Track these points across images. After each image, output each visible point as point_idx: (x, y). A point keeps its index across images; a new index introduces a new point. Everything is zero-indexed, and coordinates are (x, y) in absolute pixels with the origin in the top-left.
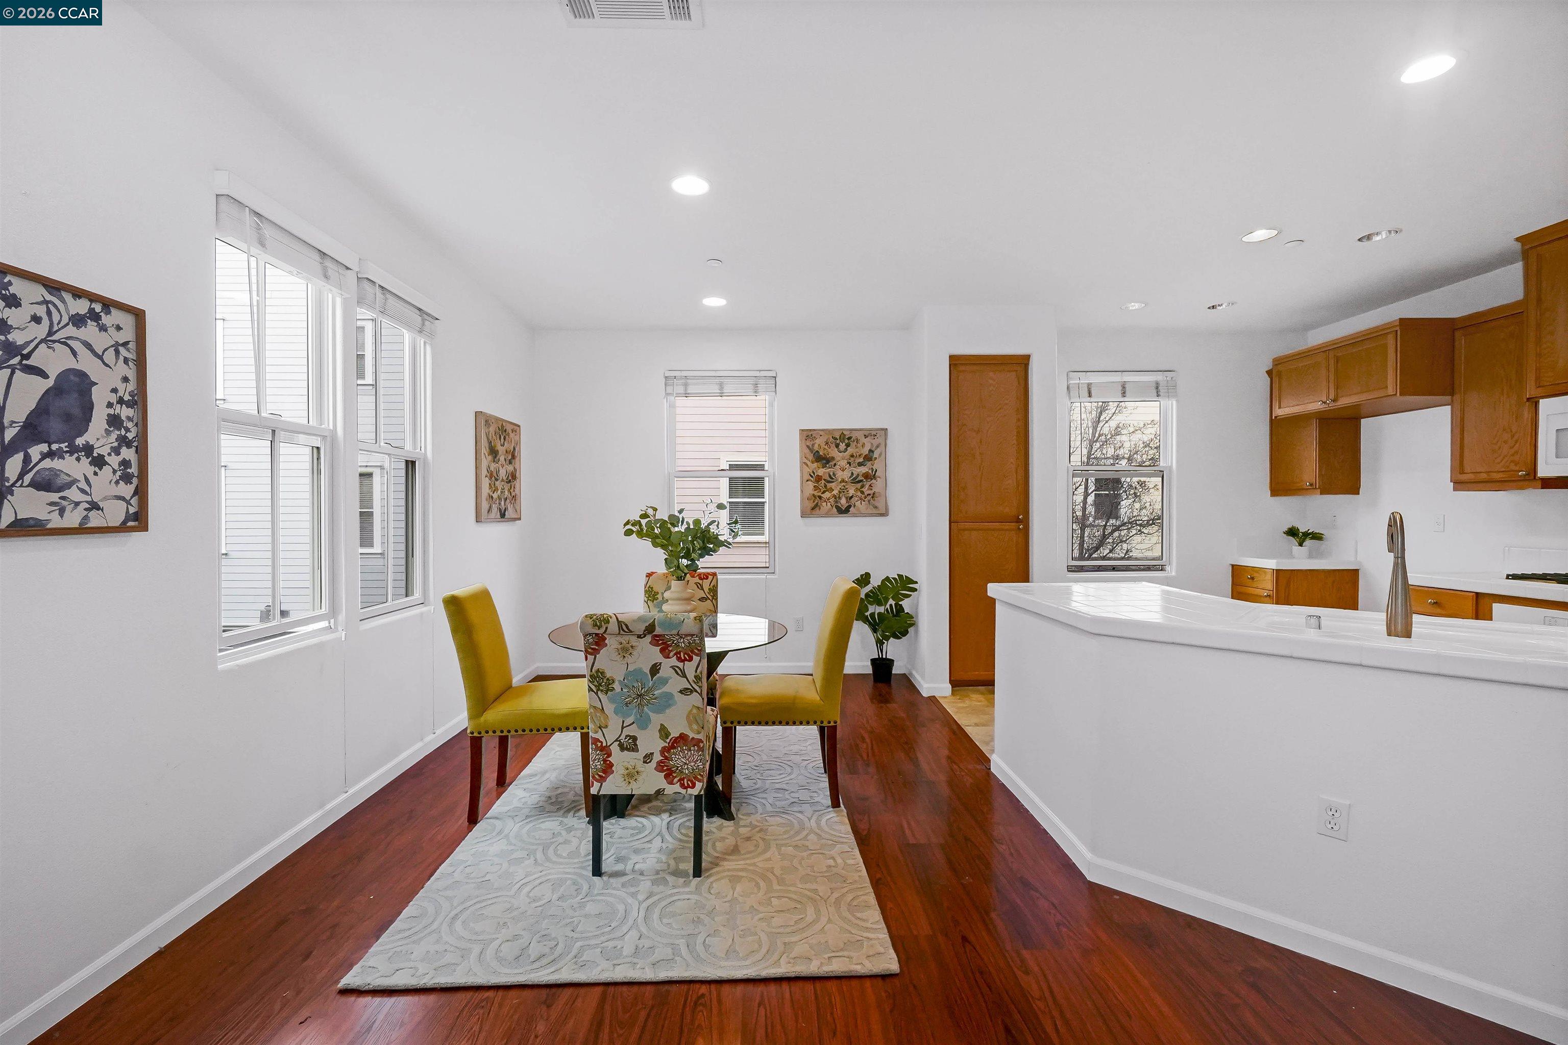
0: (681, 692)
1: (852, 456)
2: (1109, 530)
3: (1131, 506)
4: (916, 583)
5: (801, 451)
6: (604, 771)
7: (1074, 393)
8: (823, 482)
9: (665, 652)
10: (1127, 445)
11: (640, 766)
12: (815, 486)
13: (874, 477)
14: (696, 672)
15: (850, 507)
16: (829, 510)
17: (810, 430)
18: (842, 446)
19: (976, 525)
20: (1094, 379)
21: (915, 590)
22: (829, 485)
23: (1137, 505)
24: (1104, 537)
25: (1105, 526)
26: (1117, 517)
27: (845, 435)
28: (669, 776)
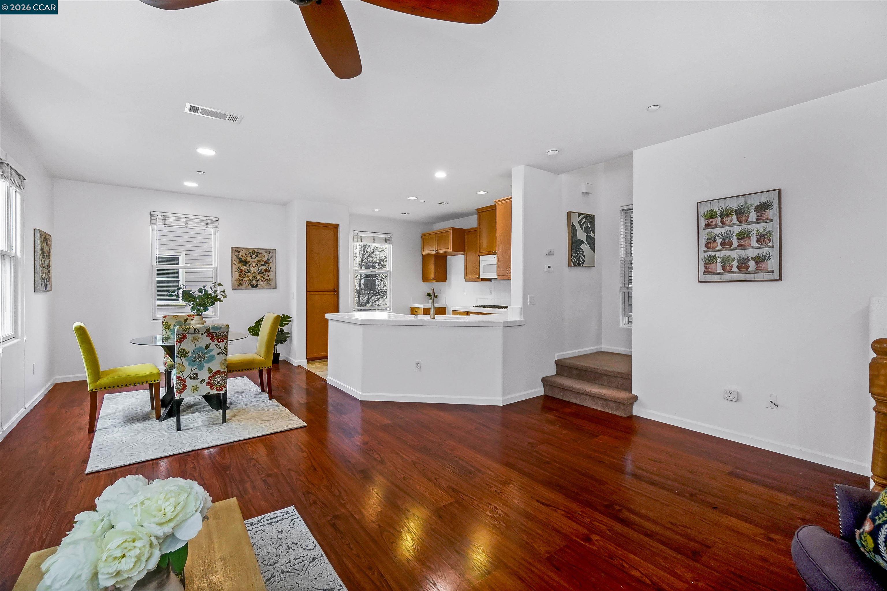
0: (218, 354)
1: (259, 261)
2: (371, 296)
3: (380, 284)
4: (291, 318)
5: (232, 258)
6: (182, 389)
7: (355, 239)
8: (244, 272)
9: (212, 339)
10: (378, 257)
11: (199, 385)
12: (239, 275)
13: (270, 271)
14: (225, 346)
15: (258, 284)
16: (247, 286)
17: (237, 248)
18: (254, 256)
19: (317, 293)
20: (363, 234)
21: (291, 321)
22: (247, 274)
23: (382, 285)
24: (369, 299)
25: (369, 294)
26: (374, 290)
27: (255, 251)
28: (212, 388)
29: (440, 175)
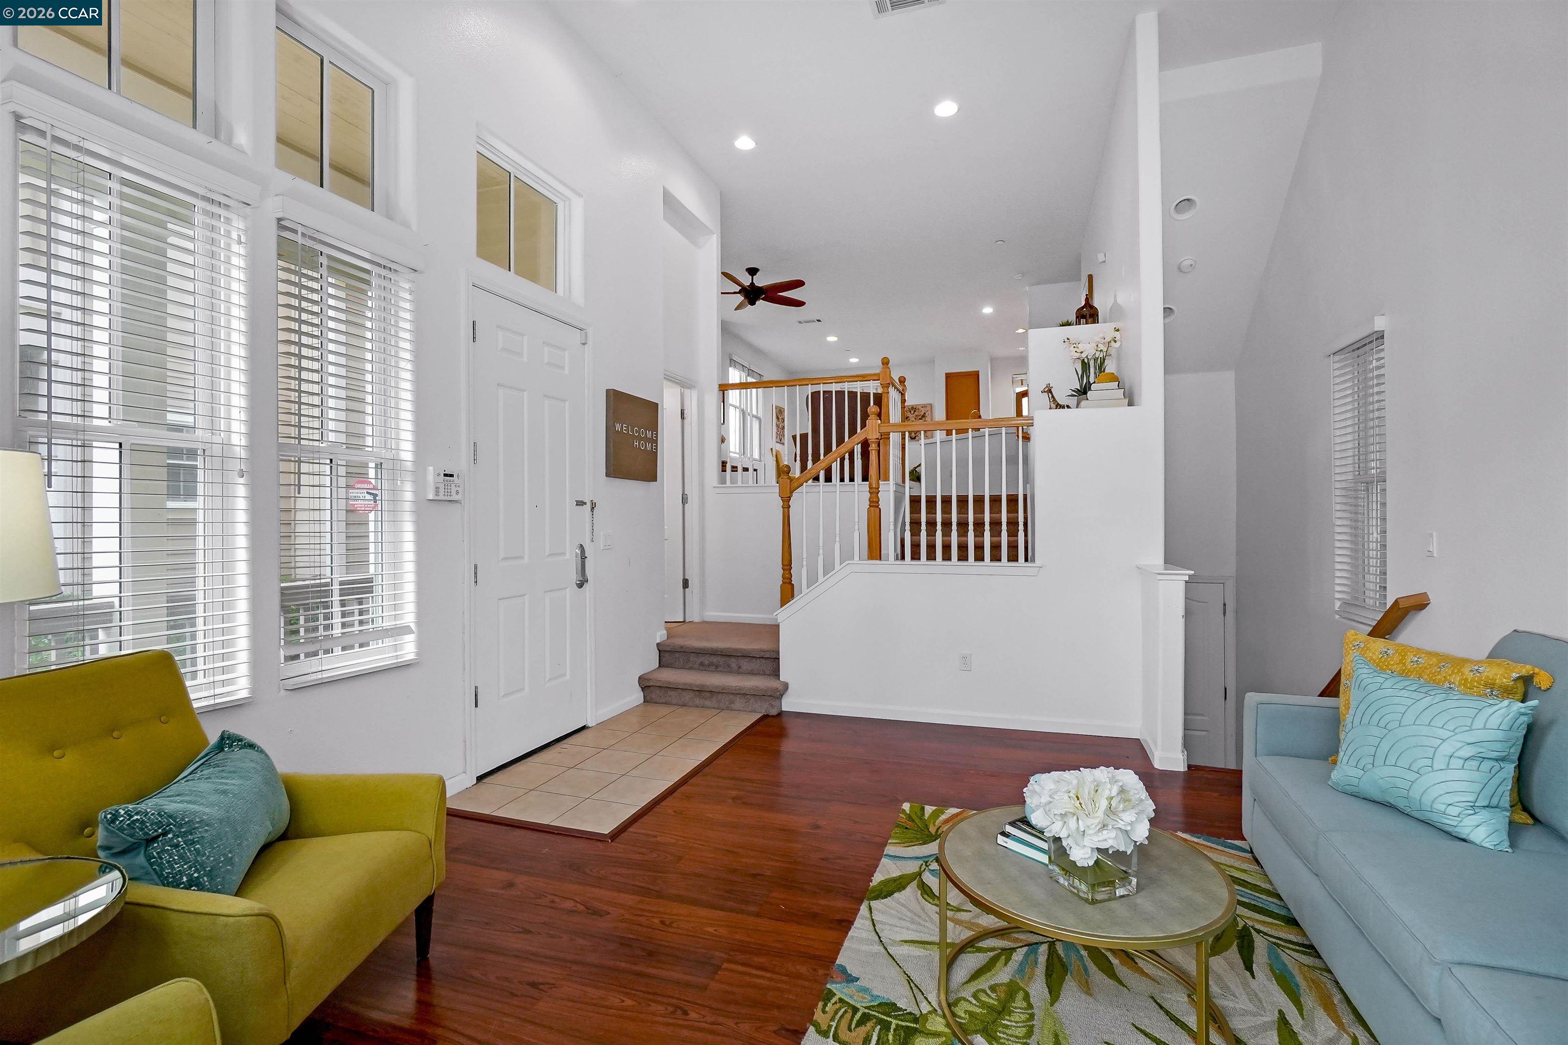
29: (988, 310)
